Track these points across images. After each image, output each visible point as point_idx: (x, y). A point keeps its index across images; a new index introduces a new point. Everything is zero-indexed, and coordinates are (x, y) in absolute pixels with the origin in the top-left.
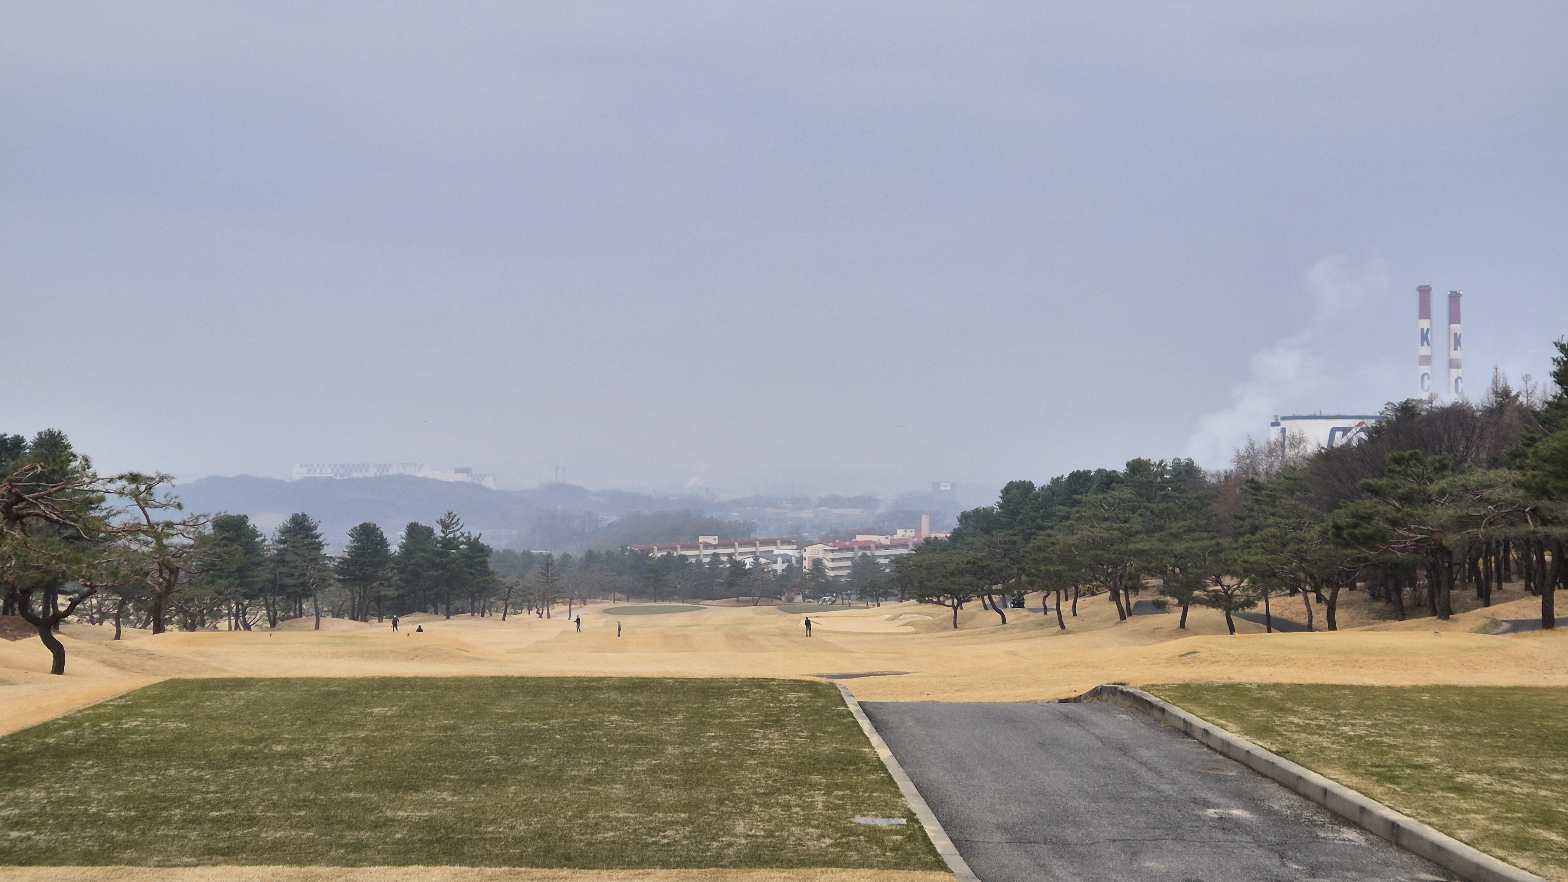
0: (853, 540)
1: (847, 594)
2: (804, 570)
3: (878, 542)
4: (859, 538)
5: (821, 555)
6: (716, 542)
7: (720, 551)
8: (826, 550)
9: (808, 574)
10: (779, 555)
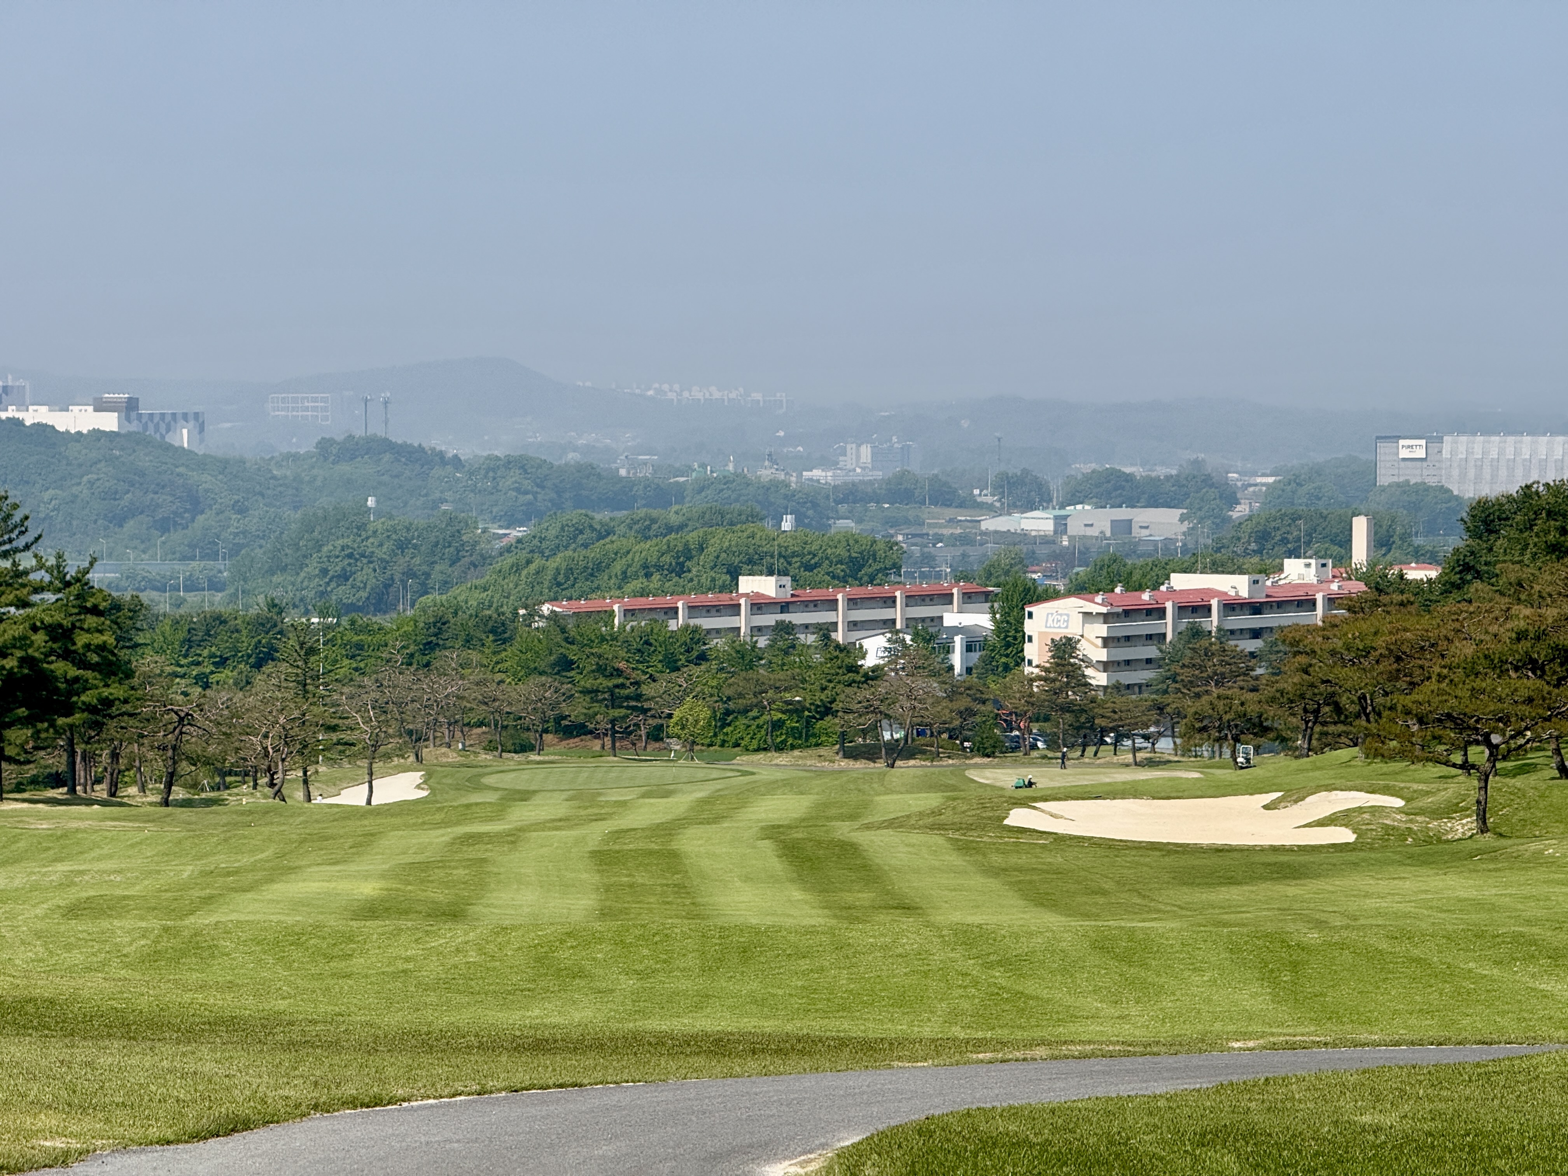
0: (1163, 588)
1: (1146, 737)
2: (1027, 670)
3: (1232, 593)
4: (1180, 581)
5: (1074, 628)
6: (787, 594)
7: (797, 618)
8: (1087, 615)
9: (1039, 678)
10: (957, 630)
